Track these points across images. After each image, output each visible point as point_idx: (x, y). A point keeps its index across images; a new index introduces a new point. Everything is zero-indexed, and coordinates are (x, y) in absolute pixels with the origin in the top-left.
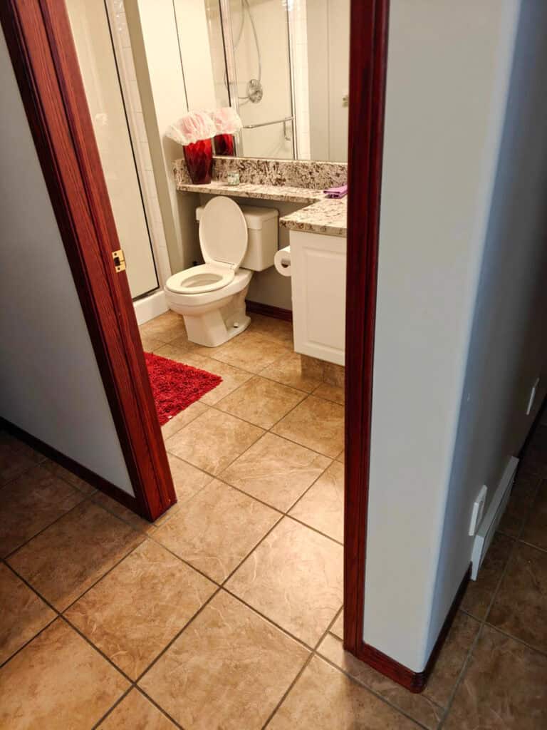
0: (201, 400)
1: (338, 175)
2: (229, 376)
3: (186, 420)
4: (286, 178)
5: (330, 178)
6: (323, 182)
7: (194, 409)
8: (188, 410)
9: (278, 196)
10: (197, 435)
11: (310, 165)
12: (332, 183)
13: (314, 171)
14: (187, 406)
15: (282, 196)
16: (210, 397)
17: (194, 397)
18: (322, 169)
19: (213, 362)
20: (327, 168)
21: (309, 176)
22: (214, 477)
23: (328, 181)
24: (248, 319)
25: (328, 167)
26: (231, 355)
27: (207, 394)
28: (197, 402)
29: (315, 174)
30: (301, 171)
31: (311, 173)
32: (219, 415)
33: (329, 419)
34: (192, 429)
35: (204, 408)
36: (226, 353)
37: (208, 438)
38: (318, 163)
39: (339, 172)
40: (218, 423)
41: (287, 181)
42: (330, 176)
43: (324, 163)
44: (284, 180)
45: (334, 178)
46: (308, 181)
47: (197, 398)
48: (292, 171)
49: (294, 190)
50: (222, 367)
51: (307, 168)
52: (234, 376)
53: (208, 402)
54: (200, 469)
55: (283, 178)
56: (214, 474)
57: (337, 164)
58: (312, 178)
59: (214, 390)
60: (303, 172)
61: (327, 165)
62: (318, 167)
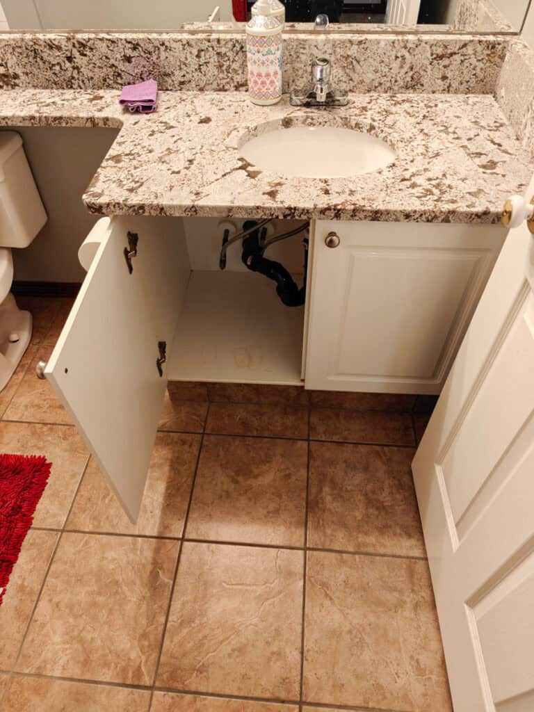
0: (35, 523)
1: (128, 59)
2: (58, 450)
3: (33, 582)
4: (19, 71)
5: (113, 65)
6: (98, 74)
7: (34, 552)
8: (23, 557)
9: (24, 119)
10: (71, 610)
11: (64, 43)
12: (119, 75)
13: (77, 54)
14: (19, 550)
15: (33, 118)
16: (48, 510)
17: (19, 525)
18: (91, 49)
19: (12, 427)
20: (102, 48)
21: (68, 64)
22: (151, 688)
23: (111, 72)
24: (27, 315)
25: (104, 45)
26: (36, 402)
27: (38, 506)
28: (30, 532)
29: (79, 60)
30: (46, 54)
31: (70, 59)
32: (86, 543)
33: (256, 471)
34: (55, 600)
35: (52, 539)
36: (24, 400)
37: (94, 605)
38: (79, 36)
39: (129, 53)
40: (93, 563)
41: (23, 77)
42: (112, 61)
43: (92, 36)
44: (16, 76)
45: (122, 66)
46: (69, 74)
47: (28, 524)
48: (27, 56)
49: (45, 95)
50: (34, 433)
51: (59, 48)
52: (65, 443)
53: (50, 523)
54: (119, 685)
55: (11, 71)
56: (147, 681)
57: (123, 36)
58: (74, 68)
59: (47, 491)
60: (53, 57)
61: (101, 40)
62: (83, 45)
